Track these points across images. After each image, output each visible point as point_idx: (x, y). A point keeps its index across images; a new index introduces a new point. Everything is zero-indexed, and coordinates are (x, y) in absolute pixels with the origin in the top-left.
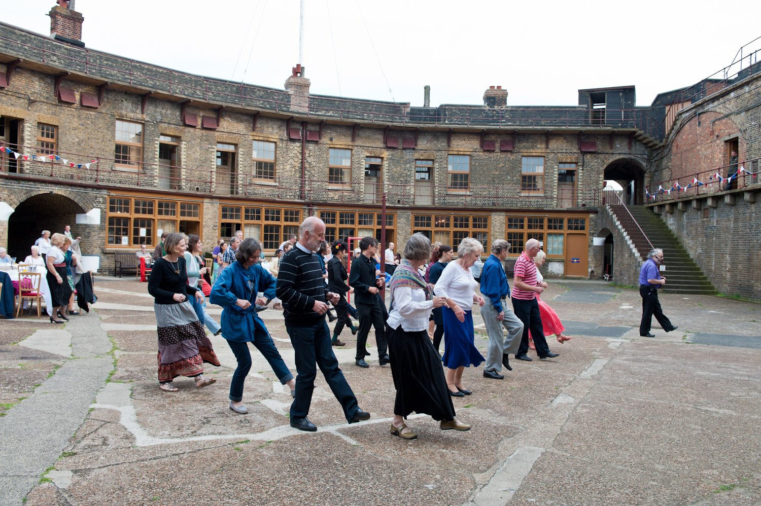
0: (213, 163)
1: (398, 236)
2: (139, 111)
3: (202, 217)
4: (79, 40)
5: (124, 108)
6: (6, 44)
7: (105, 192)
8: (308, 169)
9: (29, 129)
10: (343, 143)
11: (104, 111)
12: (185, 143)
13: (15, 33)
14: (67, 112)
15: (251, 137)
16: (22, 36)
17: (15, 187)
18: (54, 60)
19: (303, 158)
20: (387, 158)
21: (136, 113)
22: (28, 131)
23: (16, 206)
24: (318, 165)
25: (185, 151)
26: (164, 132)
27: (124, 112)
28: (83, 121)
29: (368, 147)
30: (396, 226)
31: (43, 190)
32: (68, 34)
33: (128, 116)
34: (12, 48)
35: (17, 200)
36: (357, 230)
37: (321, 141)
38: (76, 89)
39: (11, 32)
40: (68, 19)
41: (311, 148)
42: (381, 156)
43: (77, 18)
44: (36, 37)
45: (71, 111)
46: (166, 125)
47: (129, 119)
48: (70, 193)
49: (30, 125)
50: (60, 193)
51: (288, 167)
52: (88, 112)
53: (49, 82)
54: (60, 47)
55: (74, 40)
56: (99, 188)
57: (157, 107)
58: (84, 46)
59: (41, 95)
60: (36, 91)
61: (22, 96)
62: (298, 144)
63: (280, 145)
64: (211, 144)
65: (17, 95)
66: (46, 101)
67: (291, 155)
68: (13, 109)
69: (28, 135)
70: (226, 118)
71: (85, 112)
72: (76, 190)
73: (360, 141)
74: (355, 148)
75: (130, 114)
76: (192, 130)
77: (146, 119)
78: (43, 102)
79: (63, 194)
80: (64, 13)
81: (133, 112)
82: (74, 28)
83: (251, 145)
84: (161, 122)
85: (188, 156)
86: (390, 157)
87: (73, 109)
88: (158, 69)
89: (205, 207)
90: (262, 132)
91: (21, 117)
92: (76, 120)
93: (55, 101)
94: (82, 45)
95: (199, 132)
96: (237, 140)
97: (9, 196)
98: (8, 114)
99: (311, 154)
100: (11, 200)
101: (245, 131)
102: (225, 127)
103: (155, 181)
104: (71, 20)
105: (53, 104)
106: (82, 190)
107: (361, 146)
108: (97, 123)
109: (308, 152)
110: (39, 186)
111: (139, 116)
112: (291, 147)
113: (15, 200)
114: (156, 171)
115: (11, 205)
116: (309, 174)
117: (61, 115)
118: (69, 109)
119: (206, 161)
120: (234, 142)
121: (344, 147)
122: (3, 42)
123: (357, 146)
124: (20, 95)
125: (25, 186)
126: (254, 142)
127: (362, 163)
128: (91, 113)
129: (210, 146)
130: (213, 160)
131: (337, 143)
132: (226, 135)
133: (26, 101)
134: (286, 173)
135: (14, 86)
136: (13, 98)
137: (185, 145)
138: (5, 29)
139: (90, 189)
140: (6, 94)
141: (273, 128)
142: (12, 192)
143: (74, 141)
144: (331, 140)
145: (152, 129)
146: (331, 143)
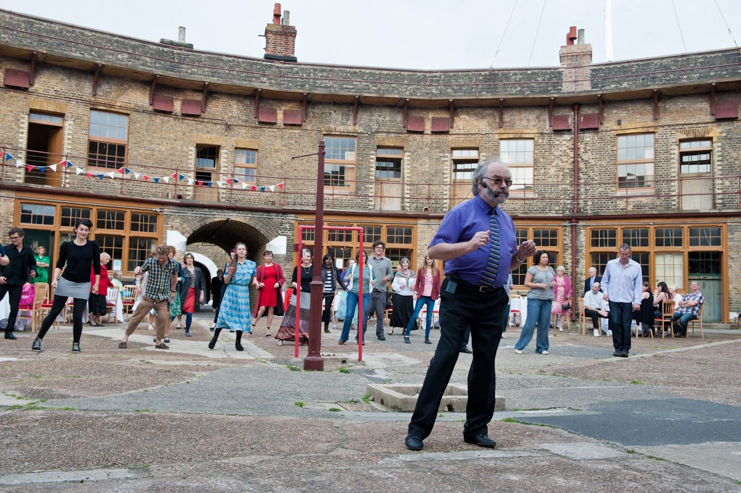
0: (445, 176)
1: (730, 263)
2: (350, 122)
3: (416, 244)
4: (292, 55)
5: (332, 121)
6: (213, 73)
7: (292, 217)
8: (584, 170)
9: (226, 156)
10: (638, 125)
11: (309, 128)
12: (409, 154)
13: (222, 60)
14: (268, 134)
15: (497, 135)
16: (230, 61)
17: (188, 214)
18: (264, 81)
19: (577, 155)
20: (718, 138)
21: (347, 125)
22: (224, 158)
23: (188, 235)
24: (599, 163)
25: (408, 164)
26: (382, 143)
27: (332, 126)
28: (286, 142)
29: (683, 125)
30: (726, 245)
31: (220, 217)
32: (280, 51)
33: (337, 130)
34: (219, 75)
35: (190, 228)
36: (652, 254)
37: (602, 128)
38: (279, 107)
39: (218, 60)
40: (279, 35)
41: (588, 139)
42: (707, 136)
43: (289, 32)
44: (244, 60)
45: (272, 131)
46: (384, 135)
47: (339, 133)
48: (250, 219)
49: (227, 151)
50: (238, 220)
51: (552, 171)
52: (291, 131)
53: (248, 103)
54: (271, 66)
55: (285, 56)
56: (285, 212)
57: (372, 116)
58: (296, 61)
59: (239, 119)
60: (234, 115)
61: (218, 122)
62: (567, 137)
63: (540, 141)
64: (443, 151)
65: (214, 121)
66: (244, 124)
67: (557, 153)
68: (209, 136)
69: (224, 162)
70: (462, 116)
71: (289, 132)
72: (257, 215)
73: (667, 118)
74: (660, 130)
75: (340, 127)
76: (418, 137)
77: (359, 131)
78: (242, 126)
79: (242, 221)
80: (275, 30)
81: (343, 124)
82: (286, 43)
83: (498, 146)
84: (377, 132)
85: (412, 170)
86: (724, 135)
87: (275, 130)
88: (383, 72)
89: (419, 230)
90: (512, 127)
91: (217, 144)
92: (278, 141)
93: (255, 123)
94: (294, 60)
95: (428, 139)
96: (477, 142)
97: (181, 225)
98: (204, 142)
99: (588, 148)
100: (184, 228)
101: (488, 130)
102: (461, 127)
103: (370, 203)
104: (282, 35)
105: (252, 127)
106: (265, 215)
107: (669, 126)
108: (302, 141)
109: (583, 146)
110: (214, 212)
111: (351, 128)
112: (557, 143)
113: (188, 229)
114: (371, 190)
115: (183, 234)
116: (586, 177)
117: (261, 138)
118: (270, 130)
119: (437, 173)
120: (473, 145)
121: (640, 130)
122: (210, 71)
123: (663, 126)
124: (216, 121)
125: (200, 213)
126: (503, 143)
127: (672, 152)
128: (295, 131)
129: (442, 155)
130: (445, 172)
131: (629, 127)
132: (462, 138)
133: (223, 127)
134: (550, 180)
135: (210, 113)
136: (209, 125)
137: (408, 156)
138: (212, 58)
139: (275, 214)
140: (202, 122)
141: (528, 120)
142: (185, 220)
143: (276, 164)
144: (619, 123)
145: (367, 141)
146: (619, 128)
